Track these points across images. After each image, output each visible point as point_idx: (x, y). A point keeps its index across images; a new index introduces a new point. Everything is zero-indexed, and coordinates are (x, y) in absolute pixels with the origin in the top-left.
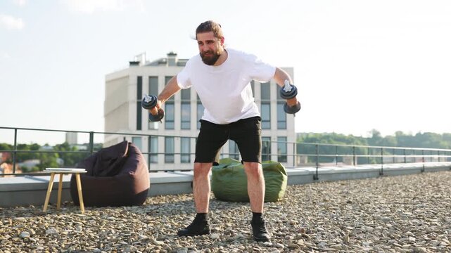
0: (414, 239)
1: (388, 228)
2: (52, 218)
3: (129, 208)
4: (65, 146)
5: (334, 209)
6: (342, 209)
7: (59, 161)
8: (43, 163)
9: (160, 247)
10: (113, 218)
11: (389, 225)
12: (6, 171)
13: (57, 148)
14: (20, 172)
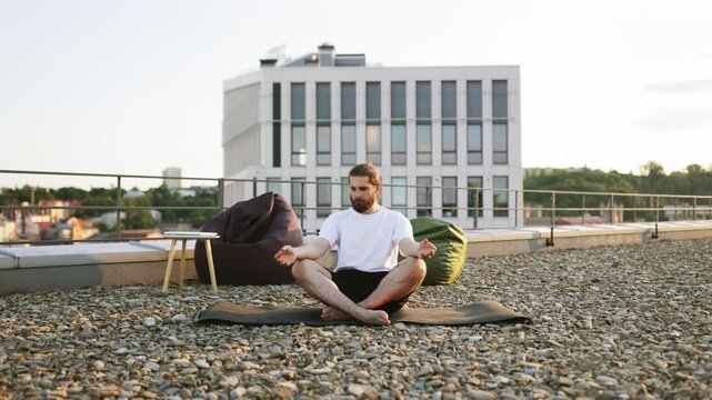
0: (678, 334)
1: (646, 318)
2: (176, 300)
3: (278, 287)
4: (162, 190)
5: (572, 291)
6: (583, 291)
7: (154, 214)
8: (131, 216)
9: (329, 340)
10: (257, 301)
11: (648, 314)
12: (75, 229)
13: (150, 195)
14: (96, 231)
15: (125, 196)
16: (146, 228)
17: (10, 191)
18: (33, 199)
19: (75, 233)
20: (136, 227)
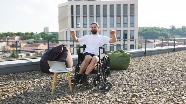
12: (21, 43)
13: (41, 34)
14: (27, 44)
15: (34, 35)
16: (40, 43)
17: (4, 33)
18: (10, 36)
19: (21, 44)
20: (37, 43)
